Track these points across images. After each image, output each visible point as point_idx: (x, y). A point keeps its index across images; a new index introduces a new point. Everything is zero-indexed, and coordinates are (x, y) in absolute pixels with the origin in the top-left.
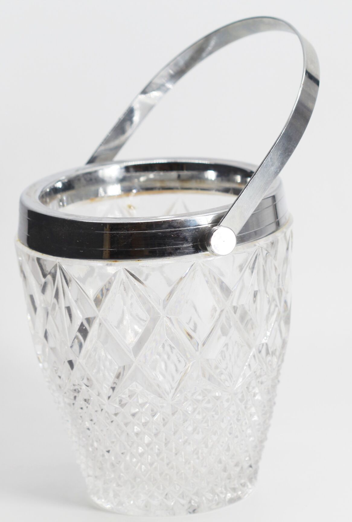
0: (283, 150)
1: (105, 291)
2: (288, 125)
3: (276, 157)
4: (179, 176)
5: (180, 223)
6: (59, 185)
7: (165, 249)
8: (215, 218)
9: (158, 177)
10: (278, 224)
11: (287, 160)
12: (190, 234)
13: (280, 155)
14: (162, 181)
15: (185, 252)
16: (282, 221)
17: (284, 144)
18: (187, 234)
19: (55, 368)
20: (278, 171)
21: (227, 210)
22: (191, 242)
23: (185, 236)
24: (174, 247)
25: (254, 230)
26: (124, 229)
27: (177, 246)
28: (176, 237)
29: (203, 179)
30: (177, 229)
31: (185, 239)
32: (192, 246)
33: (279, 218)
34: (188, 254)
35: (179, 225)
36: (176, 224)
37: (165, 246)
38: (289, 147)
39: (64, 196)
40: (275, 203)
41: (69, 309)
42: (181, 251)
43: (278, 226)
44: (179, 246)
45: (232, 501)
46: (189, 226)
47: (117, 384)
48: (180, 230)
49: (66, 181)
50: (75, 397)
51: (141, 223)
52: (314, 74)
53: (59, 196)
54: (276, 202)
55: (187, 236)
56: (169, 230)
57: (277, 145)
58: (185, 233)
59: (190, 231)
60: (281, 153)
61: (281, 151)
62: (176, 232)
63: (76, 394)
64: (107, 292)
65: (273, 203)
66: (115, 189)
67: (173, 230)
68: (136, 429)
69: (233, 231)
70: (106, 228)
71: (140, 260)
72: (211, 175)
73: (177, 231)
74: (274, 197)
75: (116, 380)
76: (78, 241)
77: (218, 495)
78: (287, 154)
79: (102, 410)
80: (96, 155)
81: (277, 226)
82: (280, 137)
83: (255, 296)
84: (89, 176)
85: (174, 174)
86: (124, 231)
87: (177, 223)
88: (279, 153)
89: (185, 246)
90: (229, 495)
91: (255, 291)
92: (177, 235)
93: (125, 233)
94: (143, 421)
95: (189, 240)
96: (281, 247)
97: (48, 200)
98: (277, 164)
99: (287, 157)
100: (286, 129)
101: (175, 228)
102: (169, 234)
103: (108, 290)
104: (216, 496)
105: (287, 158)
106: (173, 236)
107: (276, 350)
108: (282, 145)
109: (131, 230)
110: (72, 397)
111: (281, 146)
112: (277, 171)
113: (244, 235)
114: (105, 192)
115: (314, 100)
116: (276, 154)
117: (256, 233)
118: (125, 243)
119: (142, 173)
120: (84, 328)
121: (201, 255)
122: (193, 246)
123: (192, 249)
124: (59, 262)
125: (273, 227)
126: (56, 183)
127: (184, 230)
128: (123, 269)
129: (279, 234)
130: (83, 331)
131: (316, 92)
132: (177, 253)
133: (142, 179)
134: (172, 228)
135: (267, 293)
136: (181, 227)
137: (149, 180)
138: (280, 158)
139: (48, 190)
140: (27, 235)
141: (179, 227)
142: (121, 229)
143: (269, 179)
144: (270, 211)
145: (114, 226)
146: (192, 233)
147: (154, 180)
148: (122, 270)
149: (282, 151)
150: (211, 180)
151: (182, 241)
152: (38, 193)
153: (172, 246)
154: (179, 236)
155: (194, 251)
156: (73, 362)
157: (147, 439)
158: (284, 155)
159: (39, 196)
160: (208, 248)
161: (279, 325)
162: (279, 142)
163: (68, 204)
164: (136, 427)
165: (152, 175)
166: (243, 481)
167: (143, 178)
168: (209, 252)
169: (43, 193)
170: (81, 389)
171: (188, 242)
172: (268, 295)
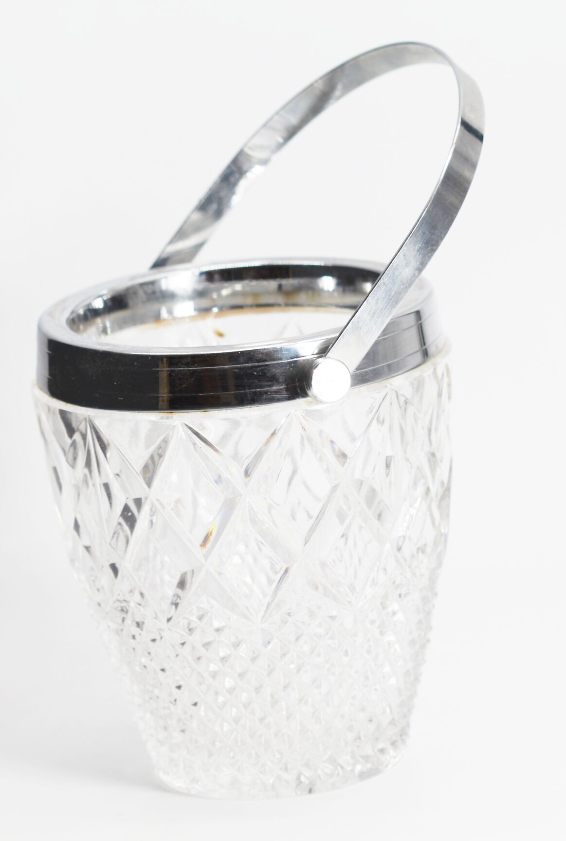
0: (423, 243)
1: (156, 458)
2: (431, 205)
3: (412, 253)
4: (280, 287)
5: (266, 355)
6: (99, 304)
7: (245, 394)
8: (321, 347)
9: (248, 289)
10: (426, 354)
11: (430, 258)
12: (282, 371)
13: (418, 251)
14: (255, 295)
15: (275, 398)
16: (432, 350)
17: (424, 233)
18: (277, 371)
19: (93, 578)
20: (416, 275)
21: (337, 335)
22: (284, 382)
23: (274, 374)
24: (258, 390)
25: (387, 362)
26: (183, 364)
27: (262, 389)
28: (260, 375)
29: (315, 291)
30: (261, 364)
31: (274, 379)
32: (285, 388)
33: (427, 344)
34: (279, 400)
35: (264, 357)
36: (260, 356)
37: (245, 389)
38: (433, 237)
39: (108, 321)
40: (420, 322)
41: (106, 486)
42: (268, 397)
43: (426, 356)
44: (265, 389)
45: (363, 776)
46: (281, 359)
47: (182, 598)
48: (267, 365)
49: (109, 296)
50: (123, 619)
51: (207, 354)
52: (475, 124)
53: (99, 321)
54: (422, 320)
55: (279, 374)
56: (250, 365)
57: (414, 234)
58: (274, 370)
59: (282, 366)
60: (420, 248)
61: (421, 243)
62: (260, 368)
63: (124, 615)
64: (159, 459)
65: (418, 321)
66: (185, 308)
67: (256, 364)
68: (213, 667)
69: (345, 365)
70: (163, 363)
71: (208, 410)
72: (328, 283)
73: (262, 366)
74: (418, 314)
75: (179, 591)
76: (115, 383)
77: (342, 767)
78: (430, 248)
79: (161, 638)
80: (164, 256)
81: (424, 356)
82: (418, 223)
83: (388, 466)
84: (150, 286)
85: (272, 284)
86: (183, 368)
87: (262, 353)
88: (417, 248)
89: (275, 388)
90: (359, 768)
91: (387, 457)
92: (262, 373)
93: (184, 370)
94: (222, 654)
95: (280, 380)
96: (430, 389)
97: (81, 327)
98: (414, 263)
99: (431, 253)
100: (427, 211)
101: (259, 361)
102: (249, 371)
103: (160, 456)
104: (339, 768)
105: (430, 255)
106: (255, 373)
107: (425, 545)
108: (422, 234)
109: (193, 365)
110: (120, 620)
111: (420, 236)
112: (414, 274)
113: (366, 372)
114: (170, 312)
115: (473, 166)
116: (412, 249)
117: (389, 366)
118: (185, 385)
119: (226, 284)
120: (130, 514)
121: (300, 402)
122: (287, 389)
123: (285, 394)
124: (88, 416)
125: (419, 357)
126: (94, 300)
127: (273, 365)
128: (182, 425)
129: (426, 370)
130: (129, 517)
131: (478, 153)
132: (263, 400)
133: (225, 292)
134: (255, 361)
135: (407, 460)
136: (267, 360)
137: (234, 294)
138: (419, 255)
139: (81, 312)
140: (49, 377)
141: (265, 361)
142: (177, 364)
143: (402, 287)
144: (413, 334)
145: (174, 360)
146: (285, 369)
147: (243, 294)
148: (180, 426)
149: (422, 245)
150: (328, 291)
151: (269, 381)
152: (67, 314)
153: (255, 389)
154: (264, 374)
155: (289, 397)
156: (117, 565)
157: (229, 683)
158: (425, 250)
159: (68, 319)
160: (309, 392)
161: (430, 509)
162: (417, 231)
163: (113, 331)
164: (212, 665)
165: (238, 286)
166: (381, 745)
167: (227, 290)
168: (310, 398)
169: (74, 315)
170: (129, 606)
171: (280, 383)
172: (410, 463)
